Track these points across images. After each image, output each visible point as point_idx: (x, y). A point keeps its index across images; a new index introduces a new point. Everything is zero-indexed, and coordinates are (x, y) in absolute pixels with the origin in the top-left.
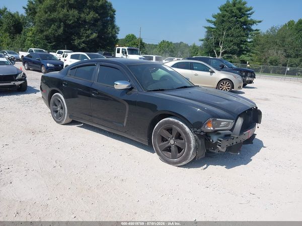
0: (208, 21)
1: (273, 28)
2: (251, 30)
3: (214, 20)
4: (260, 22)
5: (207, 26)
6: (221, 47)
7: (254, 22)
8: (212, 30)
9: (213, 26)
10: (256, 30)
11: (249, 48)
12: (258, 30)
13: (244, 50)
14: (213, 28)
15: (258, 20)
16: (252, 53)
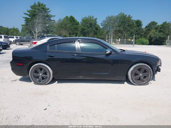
0: (25, 14)
1: (60, 19)
2: (51, 20)
3: (28, 13)
4: (54, 16)
5: (25, 17)
6: (36, 29)
7: (52, 16)
8: (29, 19)
9: (29, 17)
10: (53, 20)
11: (52, 30)
12: (54, 20)
13: (49, 31)
14: (29, 18)
15: (53, 15)
16: (54, 32)
